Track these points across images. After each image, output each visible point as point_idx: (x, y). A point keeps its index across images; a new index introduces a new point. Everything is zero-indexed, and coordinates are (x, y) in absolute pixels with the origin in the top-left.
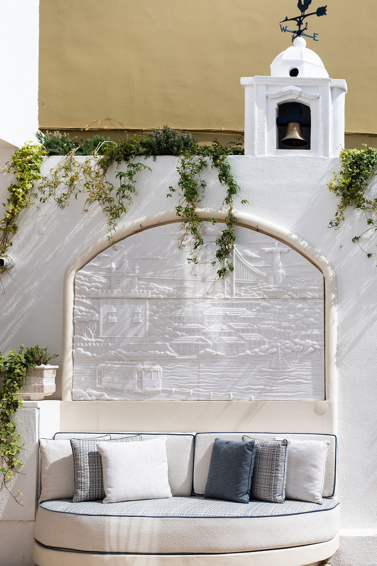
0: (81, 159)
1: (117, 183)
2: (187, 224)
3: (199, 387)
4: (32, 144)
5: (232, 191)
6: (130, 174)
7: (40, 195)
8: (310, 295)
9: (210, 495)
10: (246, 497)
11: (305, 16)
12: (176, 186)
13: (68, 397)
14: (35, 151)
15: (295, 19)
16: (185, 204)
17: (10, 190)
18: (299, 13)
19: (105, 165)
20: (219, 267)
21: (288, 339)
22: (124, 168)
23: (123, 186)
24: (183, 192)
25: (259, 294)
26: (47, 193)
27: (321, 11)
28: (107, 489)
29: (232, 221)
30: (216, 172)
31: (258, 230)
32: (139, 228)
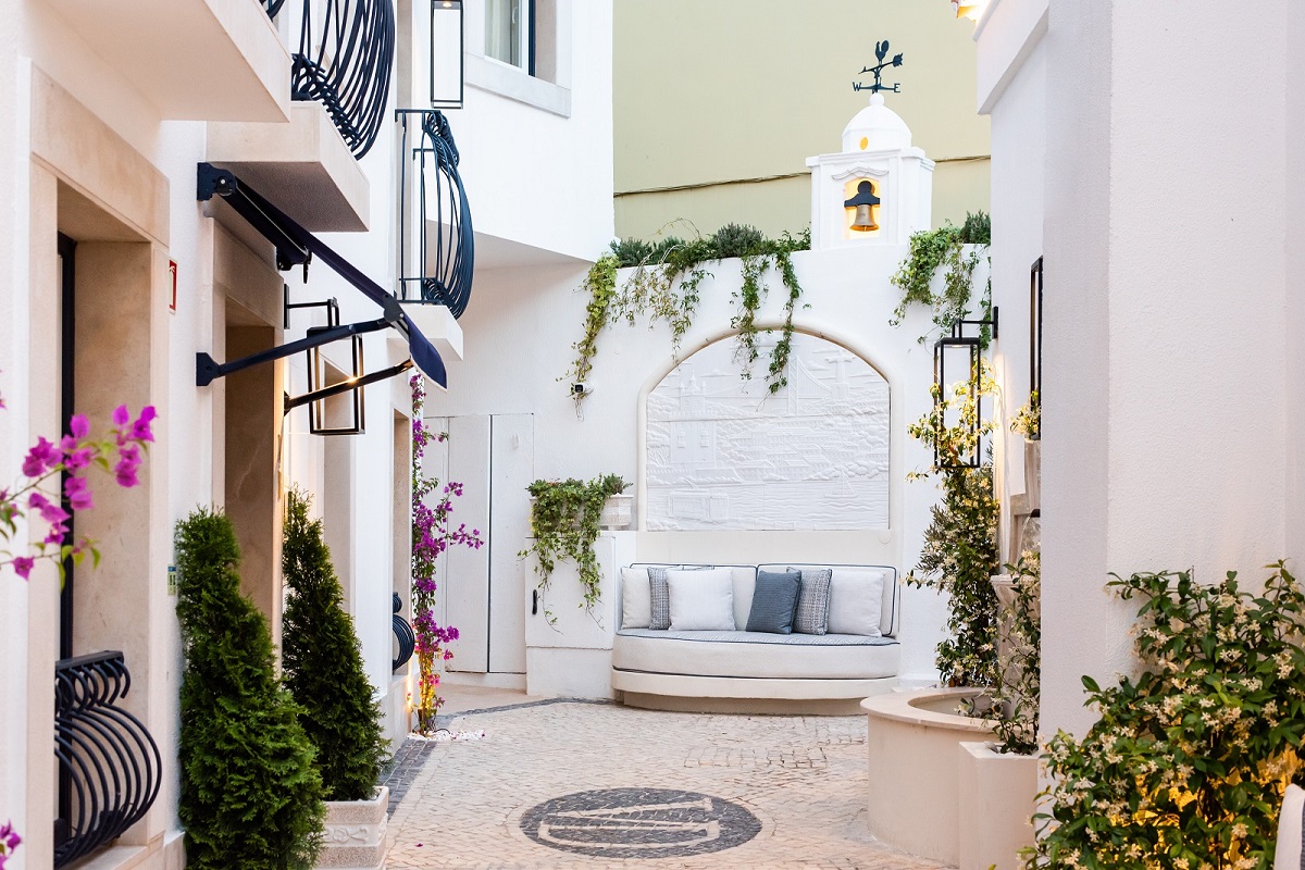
0: (649, 269)
1: (682, 294)
2: (743, 336)
3: (763, 515)
4: (607, 255)
5: (795, 295)
6: (694, 283)
7: (613, 315)
8: (875, 408)
9: (750, 629)
10: (787, 630)
11: (882, 66)
12: (739, 292)
13: (643, 527)
14: (610, 263)
15: (872, 70)
16: (744, 312)
17: (588, 309)
18: (876, 63)
19: (670, 274)
20: (772, 381)
21: (852, 460)
22: (688, 277)
23: (687, 298)
24: (743, 300)
25: (823, 410)
26: (618, 312)
27: (897, 61)
28: (672, 618)
29: (789, 328)
30: (780, 274)
31: (822, 337)
32: (705, 342)
